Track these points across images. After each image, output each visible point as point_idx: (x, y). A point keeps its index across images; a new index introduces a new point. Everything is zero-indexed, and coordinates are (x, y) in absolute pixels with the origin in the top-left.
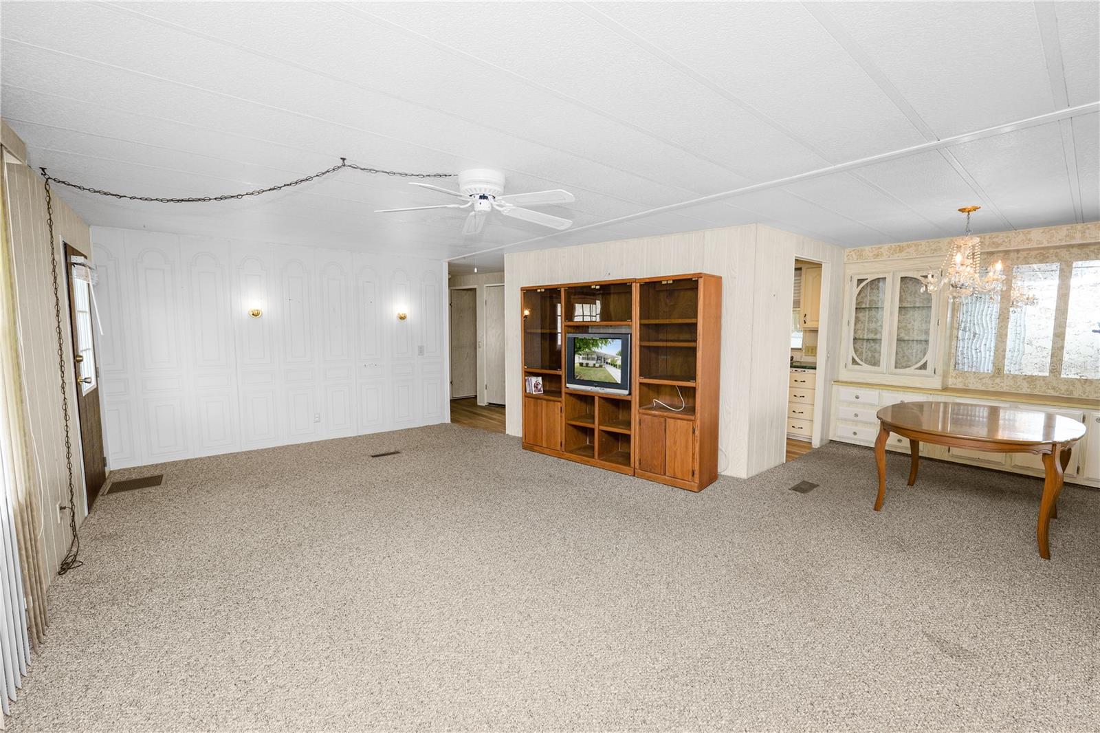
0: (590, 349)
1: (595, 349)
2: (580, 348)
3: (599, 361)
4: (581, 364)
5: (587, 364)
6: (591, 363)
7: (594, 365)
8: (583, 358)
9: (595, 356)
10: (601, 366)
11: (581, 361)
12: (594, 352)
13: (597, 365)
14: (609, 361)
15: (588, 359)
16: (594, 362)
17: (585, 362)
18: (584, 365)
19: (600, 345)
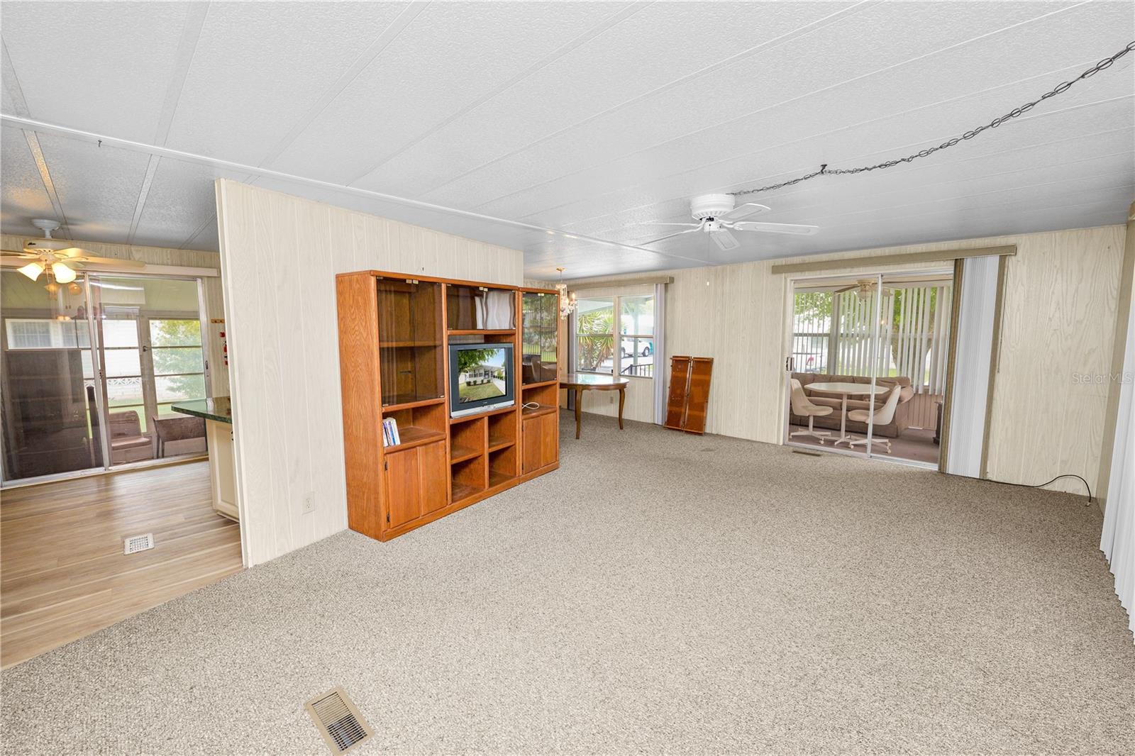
0: (477, 364)
1: (482, 363)
2: (465, 363)
3: (487, 376)
4: (469, 384)
5: (475, 382)
6: (479, 380)
7: (482, 381)
8: (470, 376)
9: (482, 371)
10: (489, 382)
11: (468, 380)
12: (482, 366)
13: (485, 381)
14: (496, 374)
15: (475, 376)
16: (482, 378)
17: (472, 380)
18: (472, 384)
19: (486, 356)
